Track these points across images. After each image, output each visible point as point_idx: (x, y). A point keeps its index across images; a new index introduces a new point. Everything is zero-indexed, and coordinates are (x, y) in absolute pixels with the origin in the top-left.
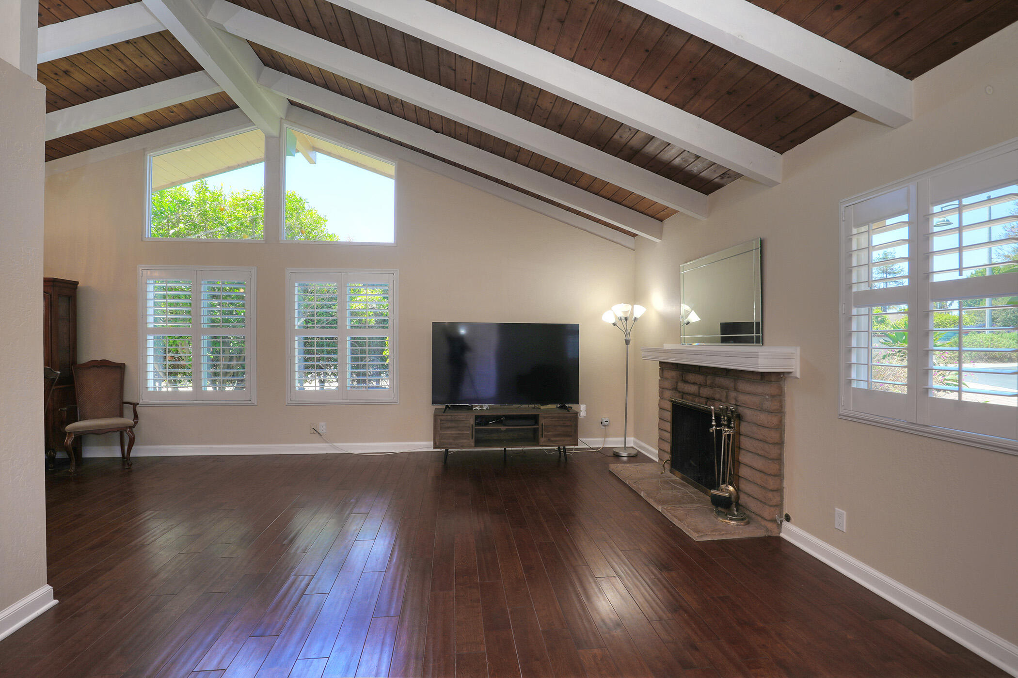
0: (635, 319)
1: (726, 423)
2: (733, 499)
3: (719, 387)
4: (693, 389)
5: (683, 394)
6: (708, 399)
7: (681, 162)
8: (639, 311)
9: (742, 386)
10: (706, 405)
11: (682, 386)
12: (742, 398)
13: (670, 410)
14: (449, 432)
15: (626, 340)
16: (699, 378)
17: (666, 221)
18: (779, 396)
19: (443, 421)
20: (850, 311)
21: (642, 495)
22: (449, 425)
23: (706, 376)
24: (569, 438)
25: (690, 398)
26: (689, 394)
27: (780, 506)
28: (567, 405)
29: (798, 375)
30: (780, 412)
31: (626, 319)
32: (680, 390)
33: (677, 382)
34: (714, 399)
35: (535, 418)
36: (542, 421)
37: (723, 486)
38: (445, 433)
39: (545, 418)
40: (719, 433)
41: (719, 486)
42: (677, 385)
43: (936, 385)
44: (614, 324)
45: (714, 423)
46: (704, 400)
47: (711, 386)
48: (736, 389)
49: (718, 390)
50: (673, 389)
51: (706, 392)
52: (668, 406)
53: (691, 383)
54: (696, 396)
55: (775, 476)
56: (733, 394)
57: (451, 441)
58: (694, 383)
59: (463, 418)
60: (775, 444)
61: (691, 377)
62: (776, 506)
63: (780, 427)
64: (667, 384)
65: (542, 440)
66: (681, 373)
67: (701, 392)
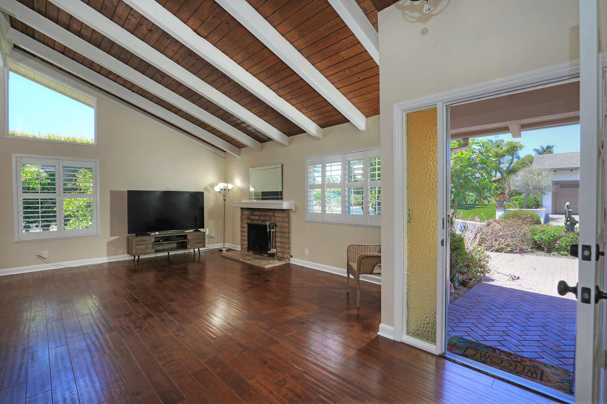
0: (229, 190)
1: (272, 228)
2: (275, 253)
3: (268, 216)
4: (257, 218)
5: (252, 220)
6: (263, 221)
7: (254, 131)
8: (230, 186)
9: (277, 214)
10: (262, 223)
11: (251, 217)
12: (276, 219)
13: (247, 227)
14: (140, 247)
15: (224, 199)
16: (259, 213)
17: (242, 149)
18: (289, 217)
19: (137, 241)
20: (308, 190)
21: (241, 260)
22: (141, 243)
23: (262, 212)
24: (201, 244)
25: (256, 221)
26: (255, 220)
27: (289, 253)
28: (199, 229)
29: (294, 210)
30: (289, 222)
31: (225, 190)
32: (251, 219)
33: (249, 216)
34: (266, 221)
35: (185, 237)
36: (188, 237)
37: (272, 250)
38: (139, 247)
39: (190, 236)
40: (270, 231)
41: (270, 249)
42: (249, 217)
43: (327, 210)
44: (219, 192)
45: (268, 228)
46: (262, 221)
47: (264, 216)
48: (274, 216)
49: (267, 217)
50: (247, 219)
51: (262, 218)
52: (246, 226)
53: (256, 216)
54: (258, 220)
55: (288, 243)
56: (273, 218)
57: (142, 251)
58: (257, 215)
59: (148, 239)
60: (287, 233)
61: (256, 213)
62: (288, 253)
63: (289, 228)
64: (245, 217)
65: (189, 246)
66: (251, 212)
67: (260, 218)
